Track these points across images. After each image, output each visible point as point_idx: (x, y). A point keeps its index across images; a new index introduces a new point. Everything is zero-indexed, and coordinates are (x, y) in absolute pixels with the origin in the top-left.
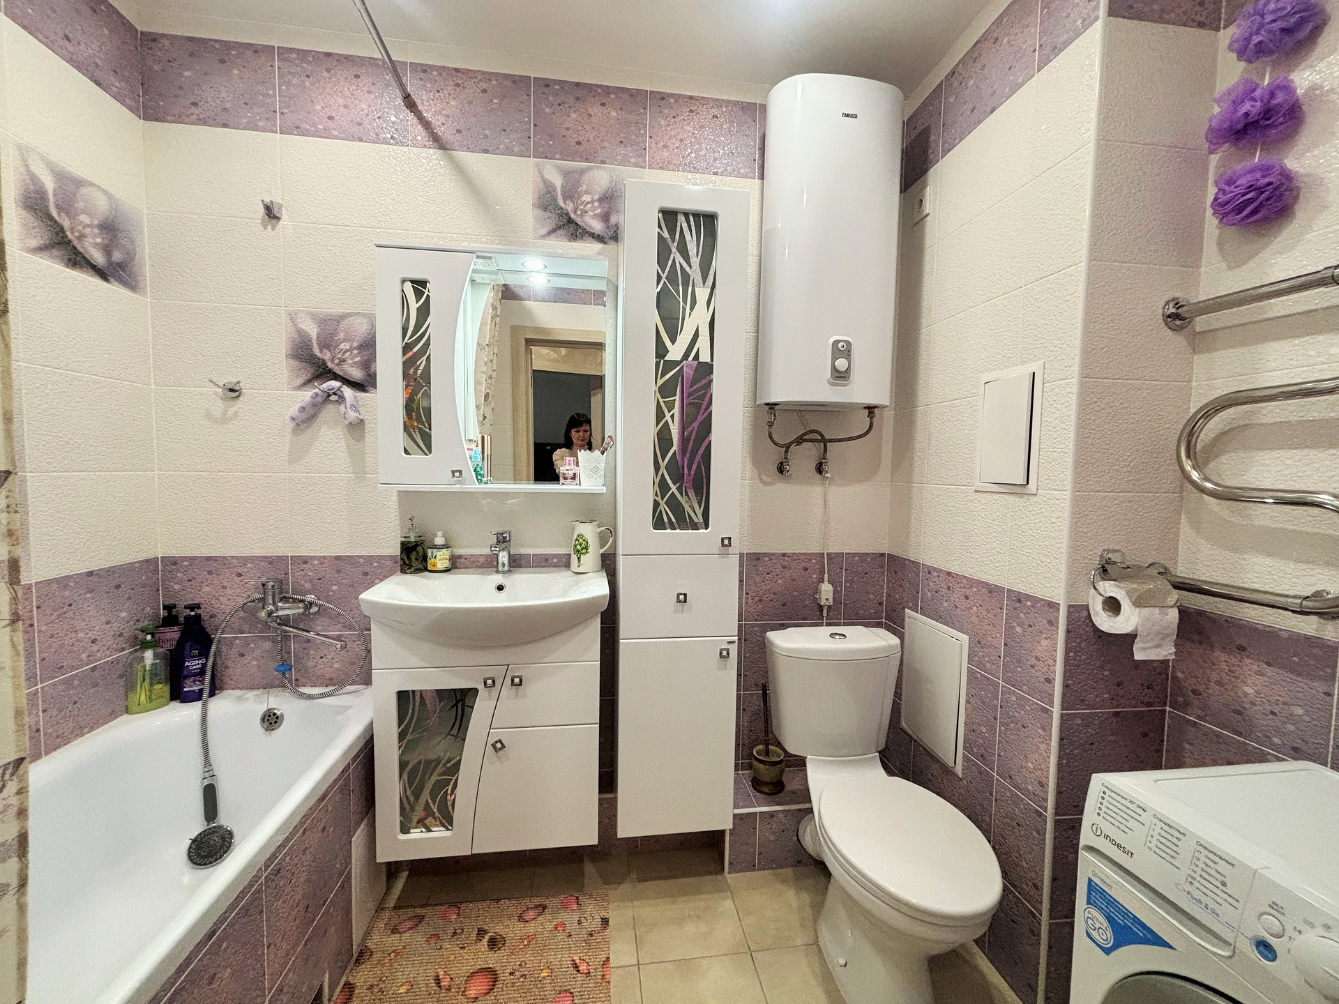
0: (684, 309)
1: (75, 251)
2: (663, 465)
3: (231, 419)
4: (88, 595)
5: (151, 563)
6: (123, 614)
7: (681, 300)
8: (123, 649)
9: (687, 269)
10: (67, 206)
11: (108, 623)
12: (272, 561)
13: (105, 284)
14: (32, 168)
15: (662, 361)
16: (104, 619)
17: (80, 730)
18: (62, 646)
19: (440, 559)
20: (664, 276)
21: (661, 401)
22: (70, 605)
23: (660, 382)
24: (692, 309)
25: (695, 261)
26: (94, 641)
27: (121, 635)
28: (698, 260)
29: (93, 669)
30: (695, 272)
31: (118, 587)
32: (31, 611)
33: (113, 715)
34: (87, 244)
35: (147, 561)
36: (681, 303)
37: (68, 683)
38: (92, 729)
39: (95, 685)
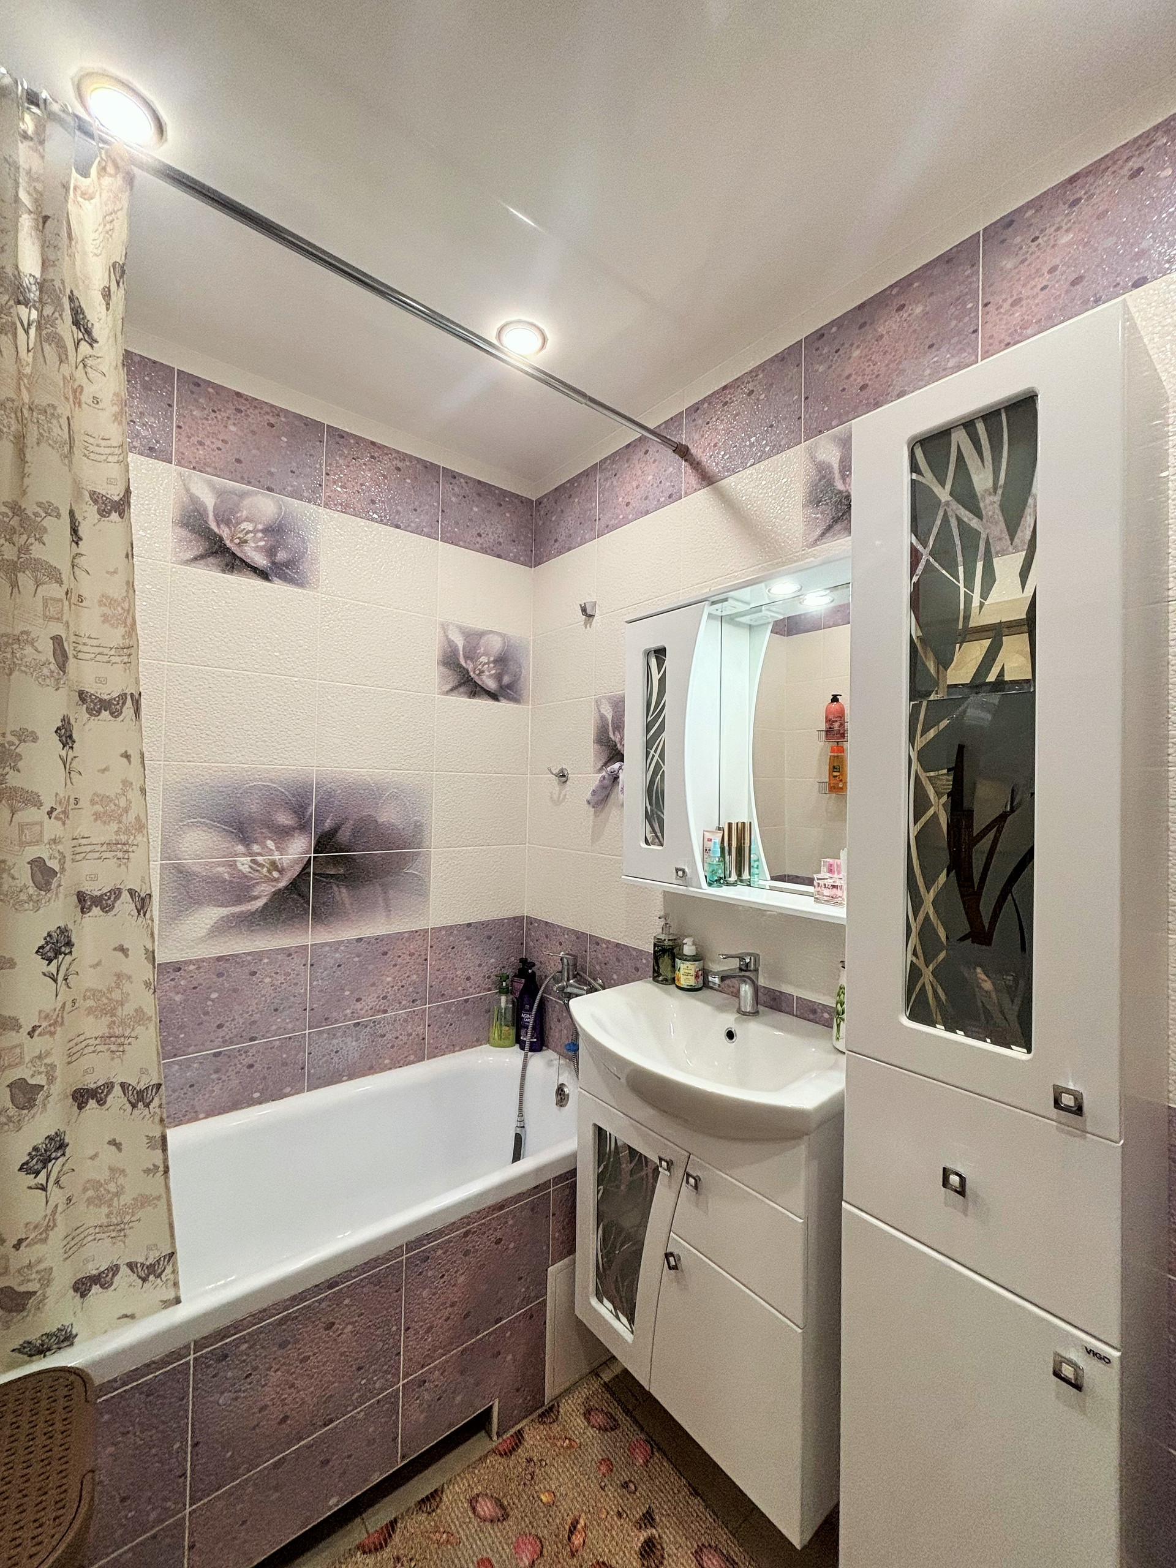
0: (968, 599)
1: (476, 684)
2: (929, 897)
3: (562, 802)
4: (467, 942)
5: (519, 920)
6: (493, 960)
7: (961, 585)
8: (489, 990)
9: (974, 523)
10: (470, 656)
11: (480, 965)
12: (580, 936)
13: (496, 703)
14: (450, 636)
15: (925, 703)
16: (478, 962)
17: (453, 1047)
18: (444, 978)
19: (686, 972)
20: (925, 553)
21: (923, 776)
22: (453, 948)
23: (920, 742)
24: (984, 595)
25: (991, 504)
26: (468, 979)
27: (489, 977)
28: (997, 498)
29: (466, 1001)
30: (990, 526)
31: (489, 938)
32: (427, 950)
33: (478, 1042)
34: (484, 678)
35: (514, 918)
36: (962, 590)
37: (447, 1009)
38: (461, 1049)
39: (467, 1013)
